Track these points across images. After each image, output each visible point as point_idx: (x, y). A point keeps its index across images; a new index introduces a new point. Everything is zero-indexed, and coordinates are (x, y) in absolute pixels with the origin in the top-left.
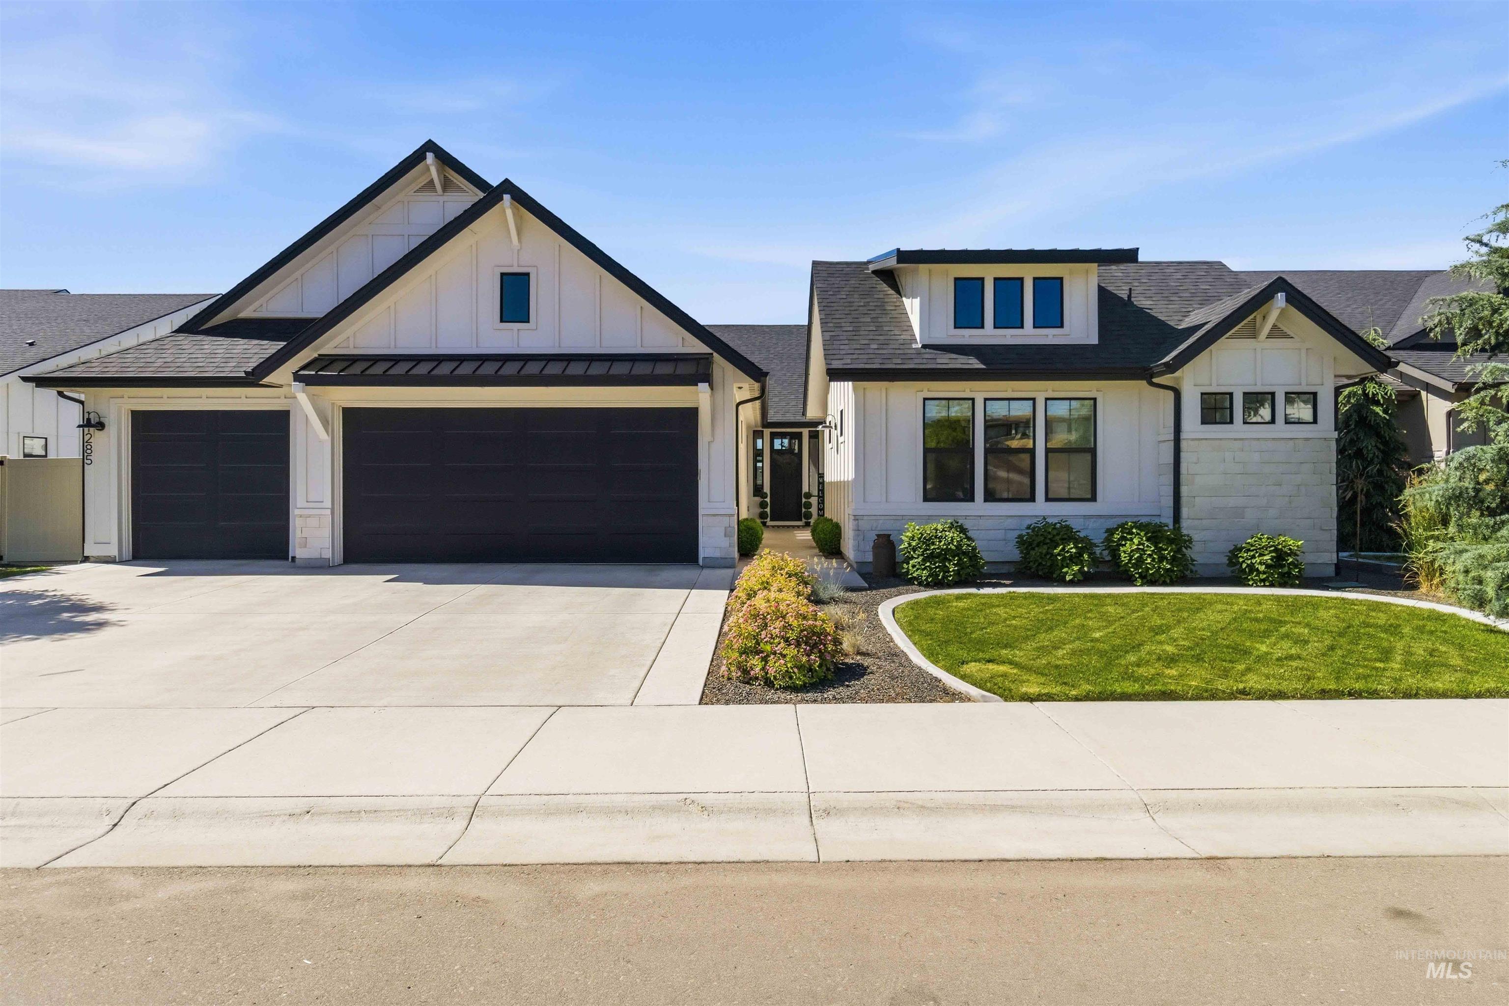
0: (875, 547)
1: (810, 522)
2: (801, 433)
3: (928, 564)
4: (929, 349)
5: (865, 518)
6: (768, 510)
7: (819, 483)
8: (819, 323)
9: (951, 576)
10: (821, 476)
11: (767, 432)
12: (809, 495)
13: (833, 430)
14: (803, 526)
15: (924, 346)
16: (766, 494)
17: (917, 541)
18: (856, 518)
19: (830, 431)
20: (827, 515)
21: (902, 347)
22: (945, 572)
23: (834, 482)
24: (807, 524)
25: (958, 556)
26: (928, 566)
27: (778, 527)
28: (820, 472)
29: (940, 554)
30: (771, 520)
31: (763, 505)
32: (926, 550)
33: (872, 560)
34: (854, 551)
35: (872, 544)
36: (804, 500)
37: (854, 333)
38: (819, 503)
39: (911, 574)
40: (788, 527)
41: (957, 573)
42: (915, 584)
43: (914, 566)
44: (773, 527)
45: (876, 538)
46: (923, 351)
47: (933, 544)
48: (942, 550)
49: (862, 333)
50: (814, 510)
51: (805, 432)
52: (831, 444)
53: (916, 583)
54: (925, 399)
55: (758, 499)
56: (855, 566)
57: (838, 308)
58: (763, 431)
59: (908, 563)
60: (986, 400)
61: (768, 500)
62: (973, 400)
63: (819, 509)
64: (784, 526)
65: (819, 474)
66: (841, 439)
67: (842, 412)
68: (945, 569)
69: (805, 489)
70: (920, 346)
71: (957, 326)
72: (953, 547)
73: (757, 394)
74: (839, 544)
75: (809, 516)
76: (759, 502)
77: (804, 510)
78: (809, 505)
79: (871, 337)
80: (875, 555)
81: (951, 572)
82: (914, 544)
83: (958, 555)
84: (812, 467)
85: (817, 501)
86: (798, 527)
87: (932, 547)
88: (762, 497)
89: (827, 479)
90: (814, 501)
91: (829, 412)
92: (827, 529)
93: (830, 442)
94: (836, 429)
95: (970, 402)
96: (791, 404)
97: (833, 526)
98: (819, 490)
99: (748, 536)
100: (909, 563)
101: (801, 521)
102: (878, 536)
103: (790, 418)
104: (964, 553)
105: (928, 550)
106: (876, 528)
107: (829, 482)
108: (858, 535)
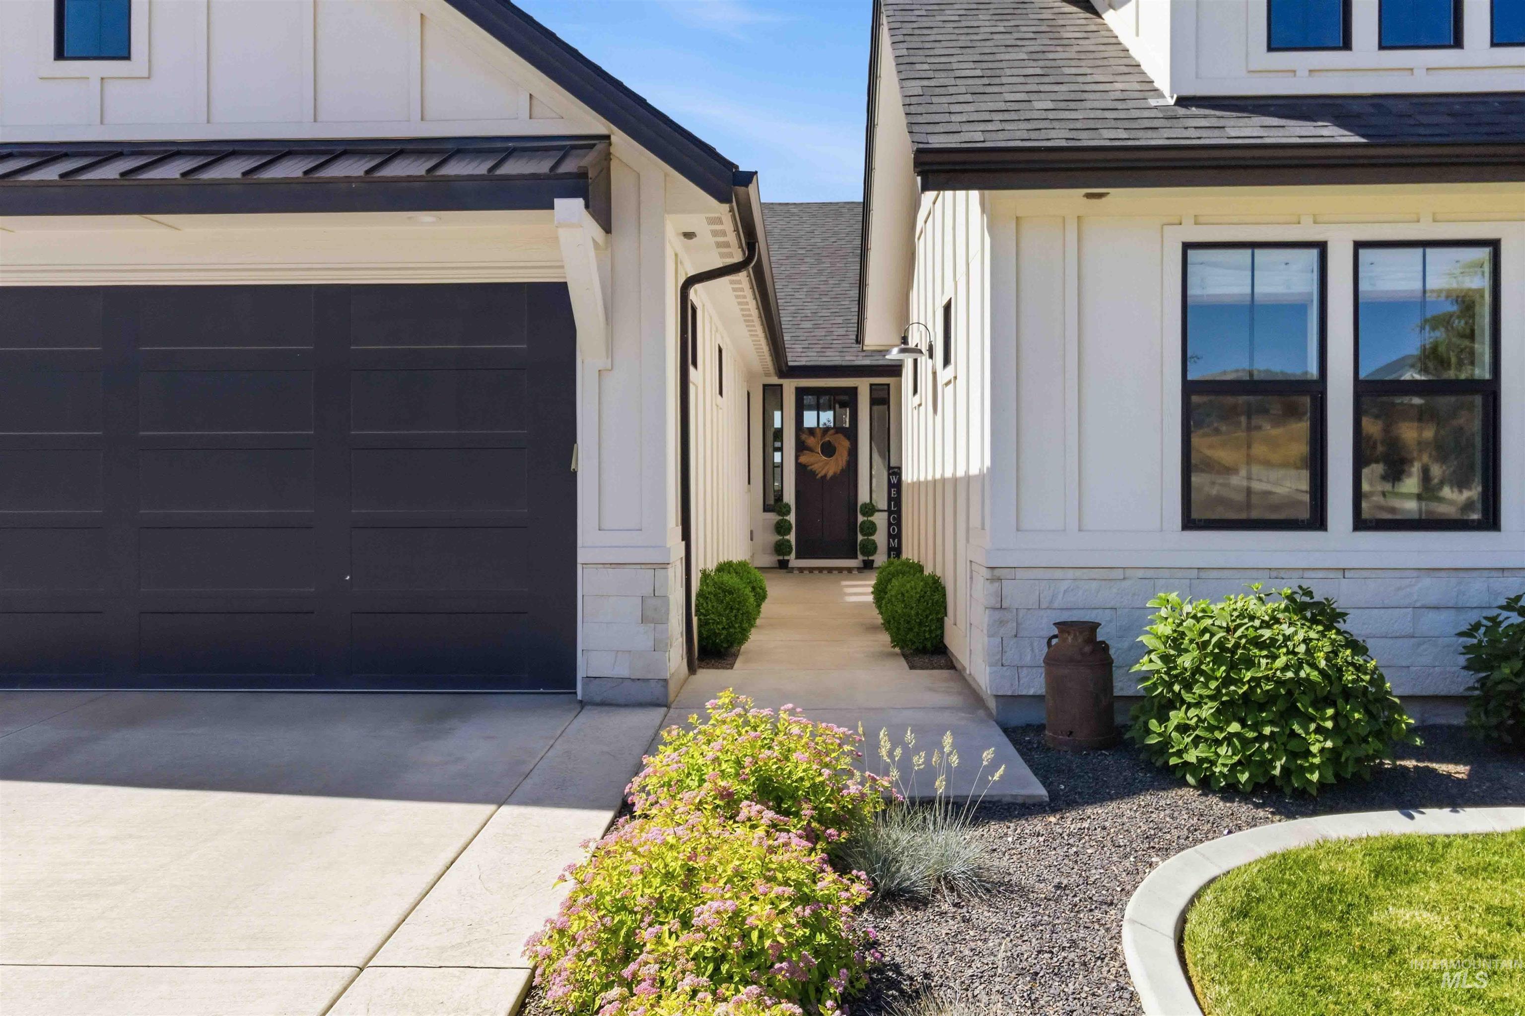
0: (1051, 661)
1: (873, 561)
2: (855, 390)
3: (1235, 727)
4: (1198, 106)
5: (1020, 574)
6: (792, 537)
7: (890, 485)
8: (894, 64)
9: (1312, 768)
10: (895, 472)
11: (790, 386)
12: (870, 509)
13: (923, 360)
14: (860, 570)
15: (1183, 101)
16: (788, 506)
17: (1196, 653)
18: (996, 575)
19: (916, 361)
20: (909, 553)
21: (1119, 105)
22: (1293, 755)
23: (927, 482)
24: (868, 566)
25: (1333, 704)
26: (1237, 735)
27: (811, 570)
28: (892, 465)
29: (1271, 698)
30: (798, 557)
31: (781, 528)
32: (1227, 681)
33: (1042, 691)
34: (991, 665)
35: (1042, 651)
36: (861, 519)
37: (986, 81)
38: (890, 524)
39: (1179, 753)
40: (830, 570)
41: (1332, 757)
42: (1187, 785)
43: (1183, 729)
44: (801, 570)
45: (1056, 631)
46: (1181, 111)
47: (1250, 663)
48: (1280, 683)
49: (1004, 80)
50: (880, 538)
51: (863, 385)
52: (918, 396)
53: (1190, 779)
54: (1187, 246)
55: (773, 517)
56: (992, 704)
57: (939, 38)
58: (781, 386)
59: (1163, 719)
60: (1359, 245)
61: (792, 518)
62: (1322, 247)
63: (890, 536)
64: (821, 570)
65: (889, 468)
66: (944, 375)
67: (947, 308)
68: (1293, 745)
69: (863, 497)
70: (1172, 102)
71: (1273, 46)
72: (1315, 675)
73: (737, 257)
74: (941, 627)
75: (870, 549)
76: (775, 522)
77: (860, 537)
78: (871, 529)
79: (1035, 88)
80: (1055, 683)
81: (1314, 756)
82: (1186, 661)
83: (1329, 701)
84: (876, 456)
85: (886, 521)
86: (850, 570)
87: (1248, 675)
88: (780, 513)
89: (908, 476)
90: (880, 520)
91: (914, 318)
92: (913, 593)
93: (915, 391)
94: (931, 356)
95: (1314, 253)
96: (836, 333)
97: (926, 584)
98: (890, 499)
99: (720, 608)
100: (1168, 719)
101: (856, 557)
102: (1063, 626)
103: (833, 358)
104: (1347, 694)
105: (1234, 682)
106: (1051, 602)
107: (913, 483)
108: (1002, 623)
